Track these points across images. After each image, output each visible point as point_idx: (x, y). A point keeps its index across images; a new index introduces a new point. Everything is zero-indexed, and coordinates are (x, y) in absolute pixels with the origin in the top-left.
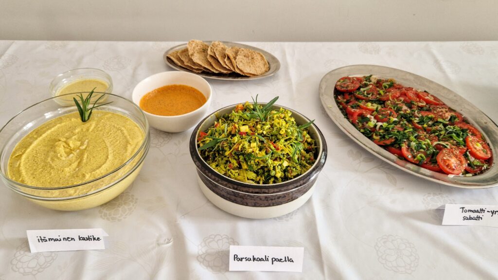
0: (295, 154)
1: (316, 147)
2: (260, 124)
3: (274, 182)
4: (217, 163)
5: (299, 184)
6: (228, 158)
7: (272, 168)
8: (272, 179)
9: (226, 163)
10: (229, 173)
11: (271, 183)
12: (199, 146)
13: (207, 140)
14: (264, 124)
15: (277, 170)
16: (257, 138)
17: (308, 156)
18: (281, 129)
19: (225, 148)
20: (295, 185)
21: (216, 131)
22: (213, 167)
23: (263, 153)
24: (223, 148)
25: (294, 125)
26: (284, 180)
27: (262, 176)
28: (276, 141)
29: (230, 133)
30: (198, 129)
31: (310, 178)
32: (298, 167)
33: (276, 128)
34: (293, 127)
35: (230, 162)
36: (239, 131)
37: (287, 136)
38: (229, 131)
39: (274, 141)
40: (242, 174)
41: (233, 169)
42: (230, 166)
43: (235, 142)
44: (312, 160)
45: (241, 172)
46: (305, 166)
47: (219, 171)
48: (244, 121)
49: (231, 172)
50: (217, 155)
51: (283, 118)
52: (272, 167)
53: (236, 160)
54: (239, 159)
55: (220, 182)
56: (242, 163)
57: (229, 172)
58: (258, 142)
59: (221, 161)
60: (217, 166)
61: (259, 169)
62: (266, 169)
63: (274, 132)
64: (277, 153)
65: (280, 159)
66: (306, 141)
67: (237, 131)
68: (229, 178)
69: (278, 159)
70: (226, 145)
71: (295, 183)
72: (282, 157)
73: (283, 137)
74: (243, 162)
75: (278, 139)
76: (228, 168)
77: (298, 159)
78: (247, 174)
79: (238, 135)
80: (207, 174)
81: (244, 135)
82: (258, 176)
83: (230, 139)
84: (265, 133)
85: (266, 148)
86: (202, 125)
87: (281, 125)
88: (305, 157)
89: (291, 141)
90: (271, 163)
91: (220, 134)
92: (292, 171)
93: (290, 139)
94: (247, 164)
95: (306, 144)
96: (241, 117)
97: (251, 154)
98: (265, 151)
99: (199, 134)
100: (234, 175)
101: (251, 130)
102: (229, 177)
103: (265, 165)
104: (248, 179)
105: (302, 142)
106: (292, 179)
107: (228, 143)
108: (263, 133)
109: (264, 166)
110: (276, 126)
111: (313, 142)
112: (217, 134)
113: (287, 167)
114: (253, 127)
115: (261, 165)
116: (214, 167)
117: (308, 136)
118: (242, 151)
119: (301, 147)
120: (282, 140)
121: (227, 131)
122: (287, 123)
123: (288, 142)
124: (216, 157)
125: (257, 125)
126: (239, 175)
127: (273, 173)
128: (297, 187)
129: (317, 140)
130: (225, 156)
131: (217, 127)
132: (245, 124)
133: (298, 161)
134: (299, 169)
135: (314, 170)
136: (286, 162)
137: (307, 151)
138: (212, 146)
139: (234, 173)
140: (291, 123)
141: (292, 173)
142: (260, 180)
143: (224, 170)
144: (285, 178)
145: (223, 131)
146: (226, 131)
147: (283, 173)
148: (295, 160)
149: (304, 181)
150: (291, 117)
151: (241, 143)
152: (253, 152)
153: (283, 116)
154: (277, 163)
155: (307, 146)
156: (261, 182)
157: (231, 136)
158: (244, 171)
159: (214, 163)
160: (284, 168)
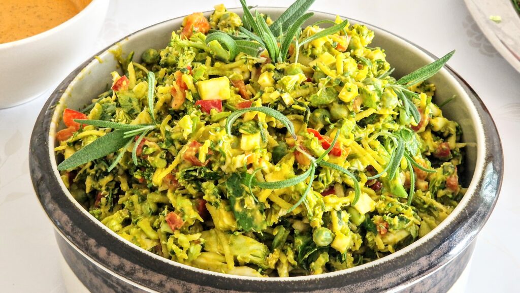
0: (397, 170)
1: (461, 145)
2: (269, 70)
3: (328, 268)
4: (125, 214)
5: (414, 269)
6: (164, 193)
7: (318, 221)
8: (323, 259)
9: (156, 214)
10: (170, 244)
11: (321, 270)
12: (60, 158)
13: (87, 137)
14: (282, 72)
15: (338, 227)
16: (262, 118)
17: (438, 174)
18: (341, 85)
19: (149, 159)
20: (403, 273)
21: (119, 106)
22: (112, 225)
23: (286, 167)
24: (142, 157)
25: (383, 72)
26: (361, 258)
27: (284, 251)
28: (327, 126)
29: (167, 105)
30: (56, 102)
31: (450, 249)
32: (409, 213)
33: (326, 81)
34: (383, 78)
35: (171, 209)
36: (197, 97)
37: (364, 108)
38: (162, 99)
39: (321, 126)
40: (215, 248)
41: (183, 232)
42: (171, 221)
43: (185, 136)
44: (452, 187)
45: (212, 239)
46: (430, 210)
47: (134, 240)
48: (212, 65)
49: (176, 242)
50: (124, 186)
51: (348, 50)
52: (321, 214)
53: (191, 198)
54: (201, 194)
55: (140, 275)
56: (211, 209)
57: (171, 240)
58: (267, 133)
59: (138, 206)
60: (127, 222)
61: (274, 226)
62: (298, 226)
63: (322, 95)
64: (333, 167)
65: (347, 188)
66: (429, 127)
67: (190, 98)
68: (171, 262)
69: (339, 189)
70: (152, 146)
71: (402, 266)
72: (350, 180)
73: (350, 113)
74: (217, 205)
75: (333, 121)
76: (164, 228)
77: (407, 186)
78: (231, 244)
79: (194, 112)
80: (94, 249)
81: (214, 112)
82: (271, 249)
83: (168, 128)
84: (288, 99)
85: (296, 153)
86: (69, 90)
87: (341, 70)
88: (427, 180)
89: (379, 125)
90: (314, 203)
91: (132, 114)
92: (389, 226)
93: (375, 118)
94: (231, 210)
95: (429, 135)
96: (202, 51)
97: (244, 174)
98: (291, 162)
99: (60, 119)
100: (188, 252)
101: (239, 93)
102: (170, 258)
103: (296, 210)
104: (237, 264)
105: (415, 129)
106: (389, 253)
107: (160, 142)
108: (280, 101)
109: (290, 216)
110: (326, 76)
111: (453, 131)
112: (121, 113)
113: (371, 214)
114: (247, 82)
115: (282, 213)
116: (118, 227)
117: (432, 109)
118: (209, 166)
119: (414, 144)
120: (350, 124)
121: (156, 100)
122: (360, 64)
123: (371, 128)
124: (123, 193)
125: (258, 73)
126: (203, 251)
127: (323, 237)
128: (409, 278)
129: (464, 123)
130: (153, 189)
131: (121, 90)
132: (215, 72)
133: (408, 192)
134: (412, 219)
135: (461, 220)
136: (366, 195)
137: (435, 159)
138: (106, 153)
139: (186, 245)
140: (376, 66)
141: (388, 232)
142: (278, 264)
143: (153, 235)
144: (367, 253)
145: (143, 103)
146: (151, 101)
147: (357, 236)
148: (395, 188)
149: (433, 258)
150: (372, 46)
151: (206, 136)
152: (250, 166)
153: (345, 42)
154: (336, 201)
155: (432, 144)
156: (284, 271)
157: (169, 117)
158: (222, 236)
159: (116, 215)
160: (361, 220)
